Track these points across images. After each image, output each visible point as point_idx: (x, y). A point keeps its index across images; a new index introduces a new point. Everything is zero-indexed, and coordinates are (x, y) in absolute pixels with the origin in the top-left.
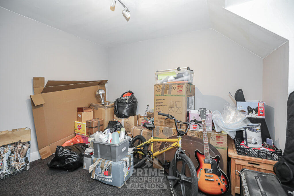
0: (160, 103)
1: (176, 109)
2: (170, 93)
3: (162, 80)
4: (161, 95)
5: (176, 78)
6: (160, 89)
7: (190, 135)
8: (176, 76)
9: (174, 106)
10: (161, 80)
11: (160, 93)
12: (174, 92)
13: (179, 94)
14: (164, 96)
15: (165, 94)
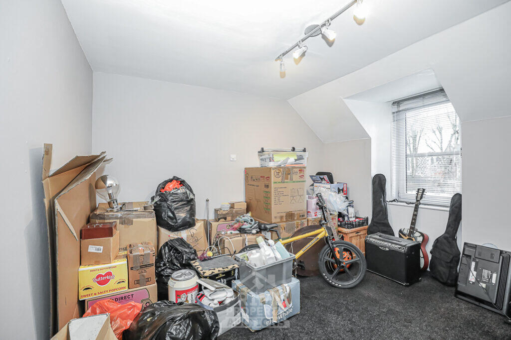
0: (279, 193)
1: (298, 197)
2: (291, 179)
3: (279, 163)
4: (281, 182)
5: (296, 160)
6: (280, 174)
7: (312, 224)
8: (296, 158)
9: (296, 194)
10: (278, 161)
11: (280, 179)
12: (296, 177)
13: (302, 180)
14: (285, 184)
15: (285, 181)
